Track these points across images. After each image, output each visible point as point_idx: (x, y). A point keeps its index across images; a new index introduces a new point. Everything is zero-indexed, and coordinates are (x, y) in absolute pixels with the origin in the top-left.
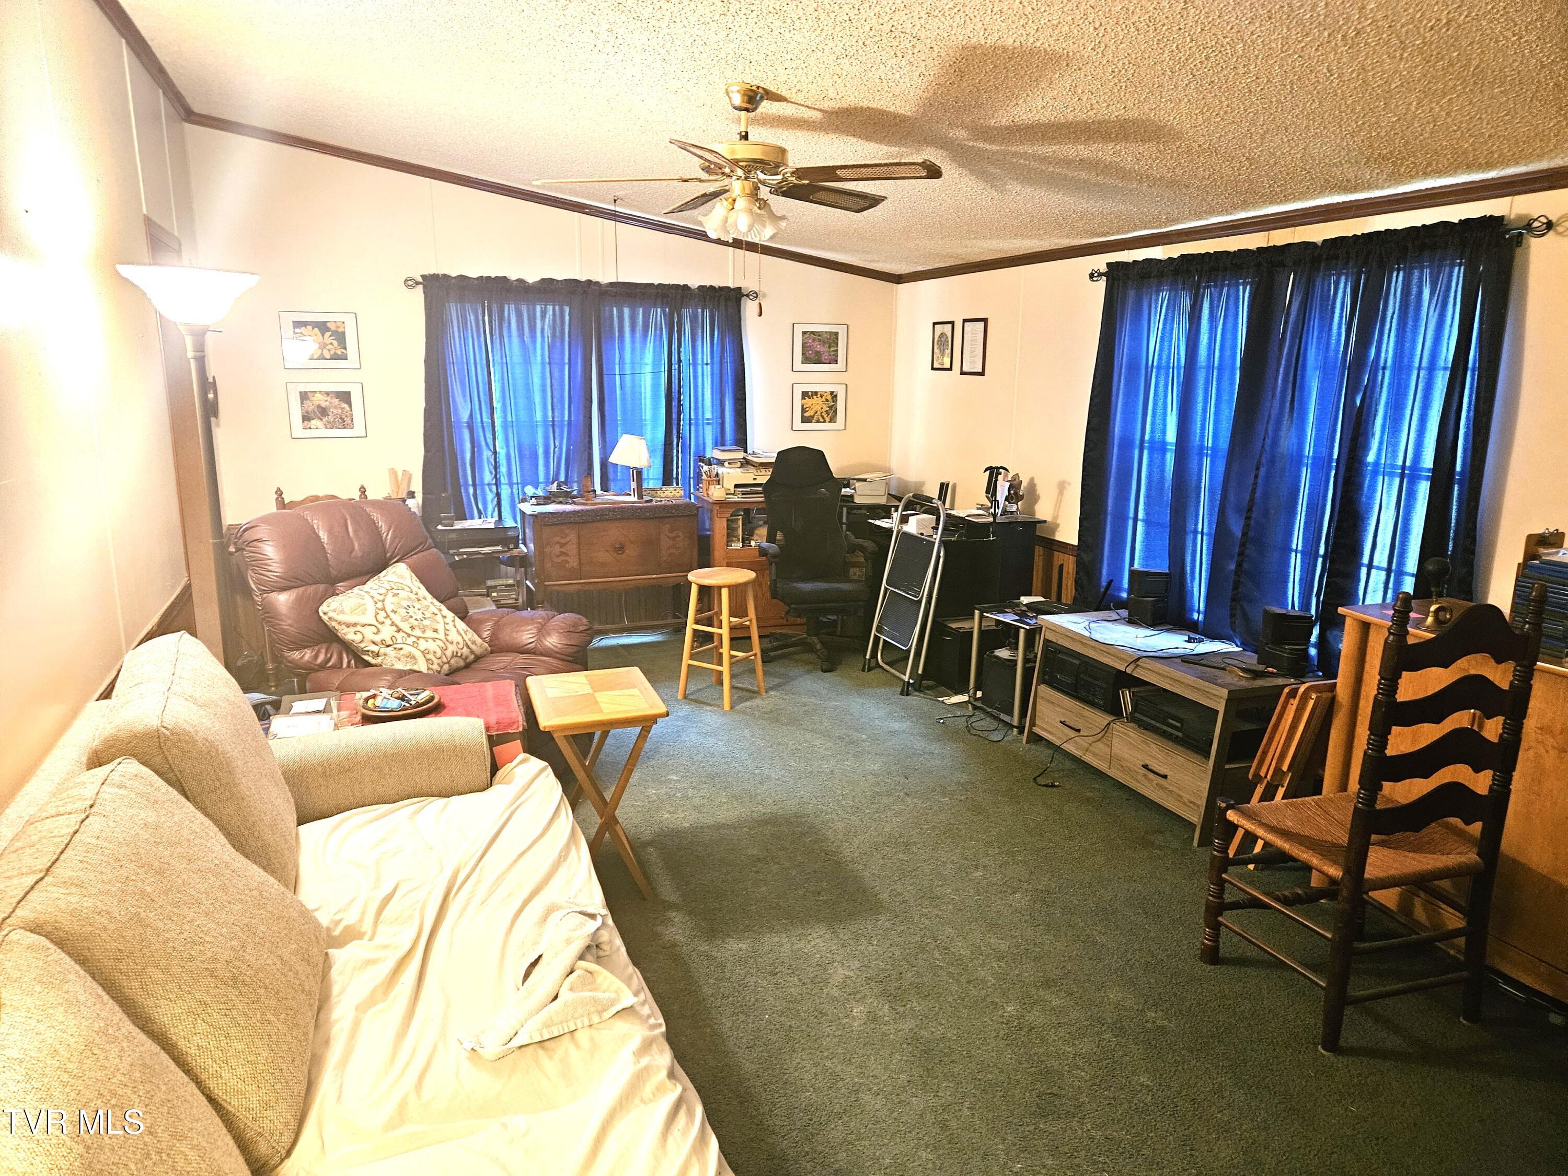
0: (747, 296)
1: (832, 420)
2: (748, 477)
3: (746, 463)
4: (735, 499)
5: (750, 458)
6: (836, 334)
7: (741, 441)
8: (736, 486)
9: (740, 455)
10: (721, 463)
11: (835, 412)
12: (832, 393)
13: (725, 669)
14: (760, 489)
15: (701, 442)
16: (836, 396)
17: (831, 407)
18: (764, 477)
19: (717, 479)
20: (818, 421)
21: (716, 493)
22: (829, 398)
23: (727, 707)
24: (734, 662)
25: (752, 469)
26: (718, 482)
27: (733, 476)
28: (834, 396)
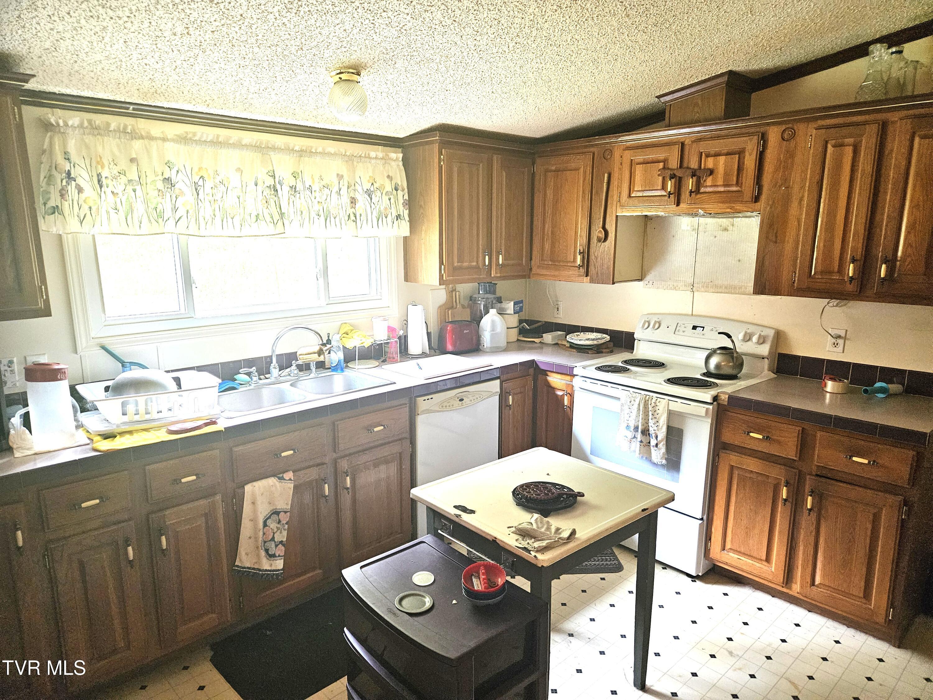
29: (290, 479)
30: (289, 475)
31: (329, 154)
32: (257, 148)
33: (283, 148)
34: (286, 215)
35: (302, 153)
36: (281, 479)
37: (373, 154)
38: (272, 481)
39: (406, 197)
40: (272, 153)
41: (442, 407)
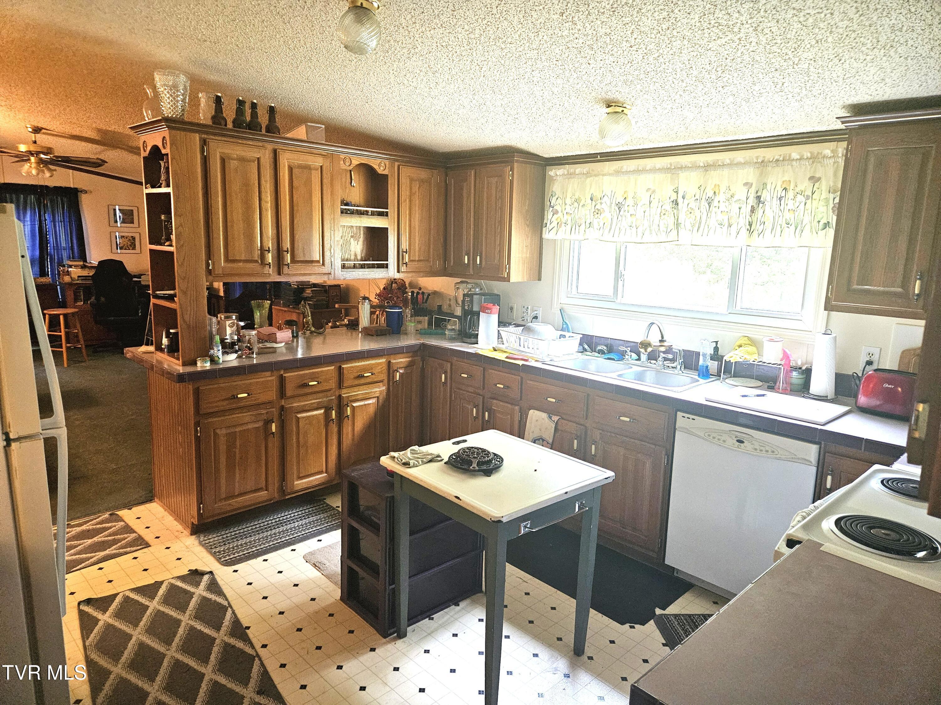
0: (81, 192)
1: (134, 248)
2: (85, 273)
3: (84, 267)
4: (78, 282)
5: (87, 264)
6: (132, 210)
7: (83, 256)
8: (79, 277)
9: (81, 263)
10: (70, 266)
11: (135, 245)
12: (132, 237)
13: (64, 349)
14: (90, 278)
15: (60, 256)
16: (135, 238)
17: (132, 243)
18: (92, 273)
19: (68, 273)
20: (126, 249)
21: (67, 279)
22: (131, 239)
23: (66, 365)
24: (68, 348)
25: (87, 269)
26: (69, 275)
27: (76, 272)
28: (134, 238)
29: (554, 421)
30: (556, 418)
31: (738, 164)
32: (667, 170)
33: (690, 166)
34: (682, 226)
35: (707, 167)
36: (550, 418)
37: (795, 156)
38: (544, 415)
39: (837, 200)
40: (680, 172)
41: (709, 435)
